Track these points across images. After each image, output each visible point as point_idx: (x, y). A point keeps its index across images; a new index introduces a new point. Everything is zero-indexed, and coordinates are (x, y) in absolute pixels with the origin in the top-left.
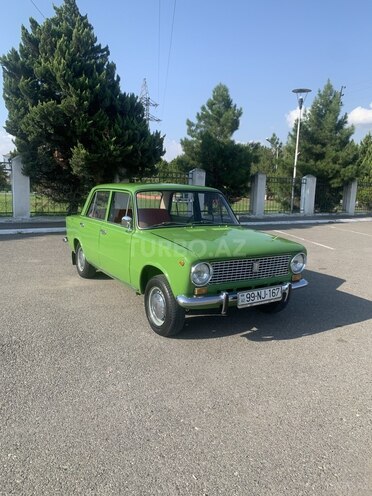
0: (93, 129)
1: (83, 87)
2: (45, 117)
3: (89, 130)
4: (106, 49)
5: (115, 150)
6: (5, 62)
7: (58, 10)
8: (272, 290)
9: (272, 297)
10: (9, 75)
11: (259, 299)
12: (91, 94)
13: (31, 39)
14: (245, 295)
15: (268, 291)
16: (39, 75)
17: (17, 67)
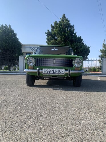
6: (46, 33)
7: (61, 19)
8: (59, 70)
9: (59, 73)
10: (47, 36)
11: (53, 73)
12: (64, 37)
13: (52, 27)
14: (46, 70)
15: (57, 70)
16: (53, 35)
17: (49, 34)
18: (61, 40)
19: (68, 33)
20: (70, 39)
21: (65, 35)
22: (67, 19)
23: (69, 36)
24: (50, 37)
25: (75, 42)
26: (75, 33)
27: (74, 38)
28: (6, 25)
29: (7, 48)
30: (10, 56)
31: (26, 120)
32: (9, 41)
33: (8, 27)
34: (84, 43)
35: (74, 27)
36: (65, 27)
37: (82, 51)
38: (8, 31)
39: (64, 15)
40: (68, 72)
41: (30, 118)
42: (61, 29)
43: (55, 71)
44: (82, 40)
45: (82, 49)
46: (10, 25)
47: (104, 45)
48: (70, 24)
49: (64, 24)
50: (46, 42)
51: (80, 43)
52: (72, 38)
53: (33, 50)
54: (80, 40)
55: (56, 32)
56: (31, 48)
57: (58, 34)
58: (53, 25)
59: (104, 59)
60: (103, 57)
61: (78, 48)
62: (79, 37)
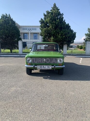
0: (55, 33)
1: (53, 24)
2: (45, 31)
3: (54, 33)
4: (62, 14)
5: (60, 37)
6: (40, 21)
7: (52, 8)
8: (48, 66)
9: (48, 68)
10: (41, 24)
11: (44, 68)
12: (55, 25)
13: (45, 15)
14: (39, 66)
15: (46, 66)
16: (45, 23)
17: (42, 22)
18: (52, 27)
19: (58, 22)
20: (60, 26)
21: (55, 24)
22: (57, 8)
23: (59, 24)
24: (43, 24)
25: (64, 29)
26: (64, 20)
27: (63, 26)
28: (6, 14)
29: (8, 34)
30: (11, 41)
31: (29, 106)
32: (9, 29)
33: (8, 16)
34: (71, 29)
35: (63, 15)
36: (55, 16)
37: (70, 37)
38: (8, 20)
39: (55, 4)
40: (53, 67)
41: (31, 105)
42: (52, 18)
43: (45, 67)
44: (70, 26)
45: (69, 35)
46: (9, 14)
47: (89, 29)
48: (60, 12)
49: (54, 13)
50: (40, 29)
51: (68, 29)
52: (61, 25)
53: (29, 30)
54: (68, 27)
55: (48, 21)
56: (28, 29)
57: (49, 23)
58: (46, 14)
59: (88, 42)
60: (87, 41)
61: (66, 34)
62: (67, 24)
